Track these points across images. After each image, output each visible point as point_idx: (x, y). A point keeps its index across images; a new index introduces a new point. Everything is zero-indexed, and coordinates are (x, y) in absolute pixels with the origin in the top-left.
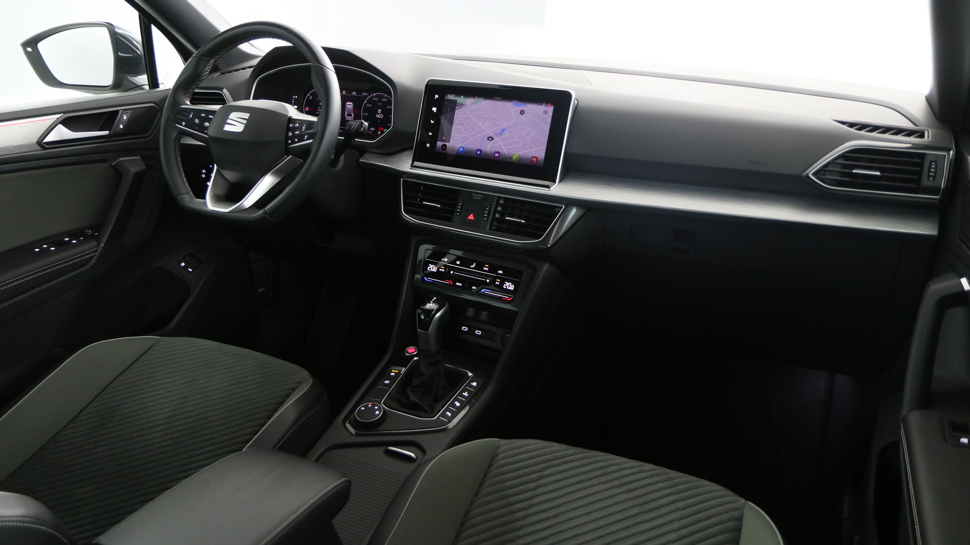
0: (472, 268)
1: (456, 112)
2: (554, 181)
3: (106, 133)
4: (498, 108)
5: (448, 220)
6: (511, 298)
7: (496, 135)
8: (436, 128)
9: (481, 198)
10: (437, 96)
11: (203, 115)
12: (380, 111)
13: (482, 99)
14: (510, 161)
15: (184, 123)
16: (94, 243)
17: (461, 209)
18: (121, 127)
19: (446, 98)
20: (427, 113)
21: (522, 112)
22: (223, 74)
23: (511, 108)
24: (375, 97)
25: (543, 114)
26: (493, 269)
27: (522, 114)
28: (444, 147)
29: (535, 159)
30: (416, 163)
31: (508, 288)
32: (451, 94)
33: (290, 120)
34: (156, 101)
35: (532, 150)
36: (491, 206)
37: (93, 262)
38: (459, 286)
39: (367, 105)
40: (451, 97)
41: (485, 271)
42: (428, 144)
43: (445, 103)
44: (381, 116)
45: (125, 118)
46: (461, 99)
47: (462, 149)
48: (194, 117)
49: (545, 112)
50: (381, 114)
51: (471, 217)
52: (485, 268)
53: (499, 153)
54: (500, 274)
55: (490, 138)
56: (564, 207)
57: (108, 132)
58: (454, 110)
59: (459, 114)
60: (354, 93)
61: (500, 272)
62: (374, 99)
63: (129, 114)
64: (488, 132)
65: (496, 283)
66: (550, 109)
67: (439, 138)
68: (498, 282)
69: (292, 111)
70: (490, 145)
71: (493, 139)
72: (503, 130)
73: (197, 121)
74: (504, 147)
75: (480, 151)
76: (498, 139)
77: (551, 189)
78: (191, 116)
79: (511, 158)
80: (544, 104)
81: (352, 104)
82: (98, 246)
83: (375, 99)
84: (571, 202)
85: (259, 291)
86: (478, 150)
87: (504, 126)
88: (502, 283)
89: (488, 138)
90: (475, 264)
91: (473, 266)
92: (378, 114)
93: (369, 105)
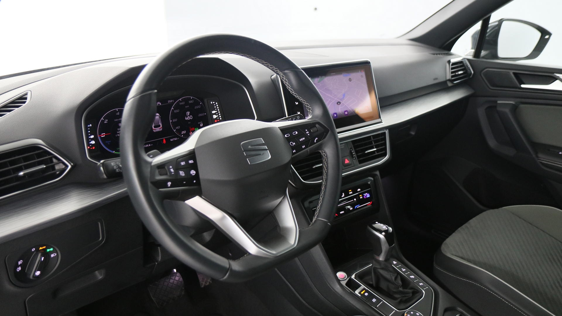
4: (335, 81)
6: (371, 202)
7: (341, 99)
9: (344, 146)
11: (182, 163)
13: (324, 77)
14: (354, 114)
15: (169, 184)
23: (344, 78)
25: (362, 77)
26: (355, 191)
27: (349, 80)
31: (367, 197)
38: (343, 213)
39: (175, 111)
41: (351, 194)
44: (190, 118)
48: (176, 170)
50: (189, 115)
51: (346, 161)
52: (350, 193)
53: (347, 111)
55: (339, 103)
56: (386, 131)
60: (159, 103)
61: (359, 190)
62: (180, 104)
64: (336, 99)
65: (360, 198)
66: (363, 74)
68: (361, 196)
70: (340, 108)
71: (340, 103)
72: (344, 95)
73: (182, 173)
74: (348, 106)
75: (336, 114)
76: (343, 102)
77: (383, 122)
78: (172, 171)
79: (354, 112)
81: (159, 114)
83: (182, 103)
86: (334, 114)
87: (343, 92)
88: (363, 196)
89: (337, 103)
90: (343, 194)
91: (343, 196)
92: (187, 117)
93: (178, 111)
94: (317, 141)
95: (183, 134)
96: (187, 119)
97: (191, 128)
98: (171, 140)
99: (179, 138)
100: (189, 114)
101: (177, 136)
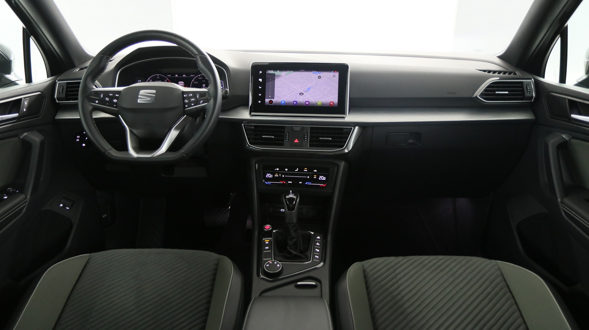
0: (296, 172)
1: (276, 80)
2: (347, 115)
3: (16, 115)
4: (303, 76)
5: (282, 145)
6: (325, 185)
7: (305, 91)
8: (263, 91)
9: (300, 129)
10: (261, 72)
11: (110, 95)
12: (204, 85)
13: (292, 72)
14: (316, 106)
15: (97, 102)
16: (22, 197)
17: (288, 137)
18: (25, 110)
19: (267, 72)
20: (256, 83)
21: (319, 77)
22: (81, 69)
23: (313, 75)
24: (200, 77)
25: (334, 77)
26: (310, 170)
28: (271, 102)
29: (332, 103)
30: (253, 113)
31: (322, 179)
32: (270, 70)
35: (329, 98)
36: (307, 134)
37: (24, 210)
38: (291, 183)
39: (195, 83)
40: (271, 72)
41: (305, 172)
42: (260, 101)
43: (267, 76)
45: (26, 104)
46: (277, 73)
47: (283, 102)
48: (104, 97)
49: (334, 76)
50: (205, 87)
51: (296, 141)
52: (305, 170)
53: (309, 102)
55: (301, 94)
56: (353, 128)
57: (18, 114)
58: (274, 79)
59: (277, 81)
60: (184, 75)
61: (315, 171)
63: (28, 101)
64: (299, 90)
65: (314, 177)
66: (337, 74)
67: (266, 97)
68: (315, 177)
70: (301, 98)
71: (303, 94)
72: (309, 89)
73: (107, 99)
74: (311, 98)
75: (296, 102)
76: (306, 94)
77: (346, 119)
78: (102, 96)
79: (317, 104)
80: (332, 72)
81: (183, 82)
84: (355, 124)
86: (294, 101)
87: (309, 86)
88: (318, 177)
89: (300, 94)
90: (298, 169)
91: (297, 170)
92: (203, 88)
93: (197, 83)
94: (203, 103)
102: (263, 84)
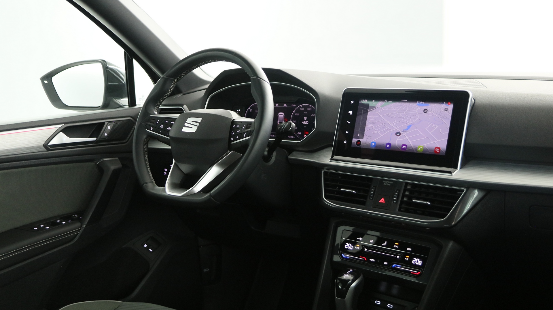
0: (384, 246)
1: (369, 113)
2: (456, 168)
3: (94, 139)
4: (404, 108)
5: (362, 204)
6: (419, 273)
7: (404, 131)
8: (351, 128)
9: (391, 184)
10: (352, 102)
11: (166, 121)
12: (305, 118)
13: (391, 102)
14: (415, 152)
15: (152, 128)
16: (78, 224)
17: (373, 194)
18: (106, 135)
19: (360, 102)
20: (344, 116)
21: (426, 111)
22: (184, 94)
23: (417, 107)
26: (403, 246)
27: (424, 111)
28: (359, 142)
29: (438, 149)
30: (336, 157)
31: (416, 263)
32: (364, 99)
33: (233, 122)
34: (132, 115)
35: (435, 142)
36: (400, 191)
37: (76, 239)
38: (373, 261)
39: (295, 114)
40: (364, 102)
41: (395, 248)
42: (345, 141)
43: (359, 107)
45: (109, 128)
46: (372, 103)
47: (373, 144)
48: (160, 123)
49: (446, 110)
50: (306, 121)
51: (382, 201)
52: (395, 246)
53: (406, 145)
54: (409, 251)
55: (398, 134)
56: (465, 190)
57: (96, 138)
58: (367, 112)
59: (370, 115)
60: (285, 105)
61: (409, 249)
63: (112, 125)
64: (396, 128)
65: (406, 259)
66: (450, 107)
67: (354, 136)
68: (407, 258)
69: (235, 116)
70: (397, 139)
71: (400, 134)
72: (409, 127)
73: (162, 126)
74: (410, 141)
75: (390, 144)
76: (404, 134)
77: (454, 174)
78: (158, 122)
79: (416, 149)
80: (445, 103)
81: (283, 113)
82: (81, 226)
83: (302, 109)
84: (471, 185)
85: (205, 270)
86: (387, 144)
87: (410, 123)
88: (411, 259)
89: (396, 134)
90: (386, 242)
91: (385, 244)
92: (304, 121)
93: (297, 114)
94: (246, 136)
95: (299, 135)
96: (304, 123)
97: (306, 132)
98: (289, 137)
99: (294, 137)
100: (306, 119)
101: (294, 135)
102: (353, 118)
